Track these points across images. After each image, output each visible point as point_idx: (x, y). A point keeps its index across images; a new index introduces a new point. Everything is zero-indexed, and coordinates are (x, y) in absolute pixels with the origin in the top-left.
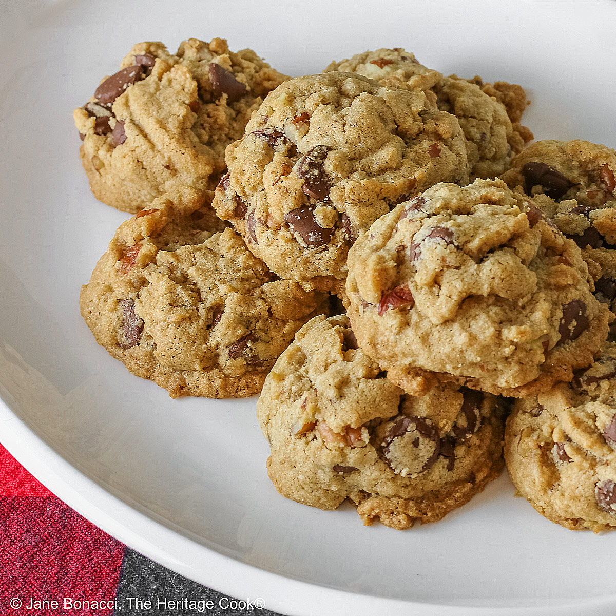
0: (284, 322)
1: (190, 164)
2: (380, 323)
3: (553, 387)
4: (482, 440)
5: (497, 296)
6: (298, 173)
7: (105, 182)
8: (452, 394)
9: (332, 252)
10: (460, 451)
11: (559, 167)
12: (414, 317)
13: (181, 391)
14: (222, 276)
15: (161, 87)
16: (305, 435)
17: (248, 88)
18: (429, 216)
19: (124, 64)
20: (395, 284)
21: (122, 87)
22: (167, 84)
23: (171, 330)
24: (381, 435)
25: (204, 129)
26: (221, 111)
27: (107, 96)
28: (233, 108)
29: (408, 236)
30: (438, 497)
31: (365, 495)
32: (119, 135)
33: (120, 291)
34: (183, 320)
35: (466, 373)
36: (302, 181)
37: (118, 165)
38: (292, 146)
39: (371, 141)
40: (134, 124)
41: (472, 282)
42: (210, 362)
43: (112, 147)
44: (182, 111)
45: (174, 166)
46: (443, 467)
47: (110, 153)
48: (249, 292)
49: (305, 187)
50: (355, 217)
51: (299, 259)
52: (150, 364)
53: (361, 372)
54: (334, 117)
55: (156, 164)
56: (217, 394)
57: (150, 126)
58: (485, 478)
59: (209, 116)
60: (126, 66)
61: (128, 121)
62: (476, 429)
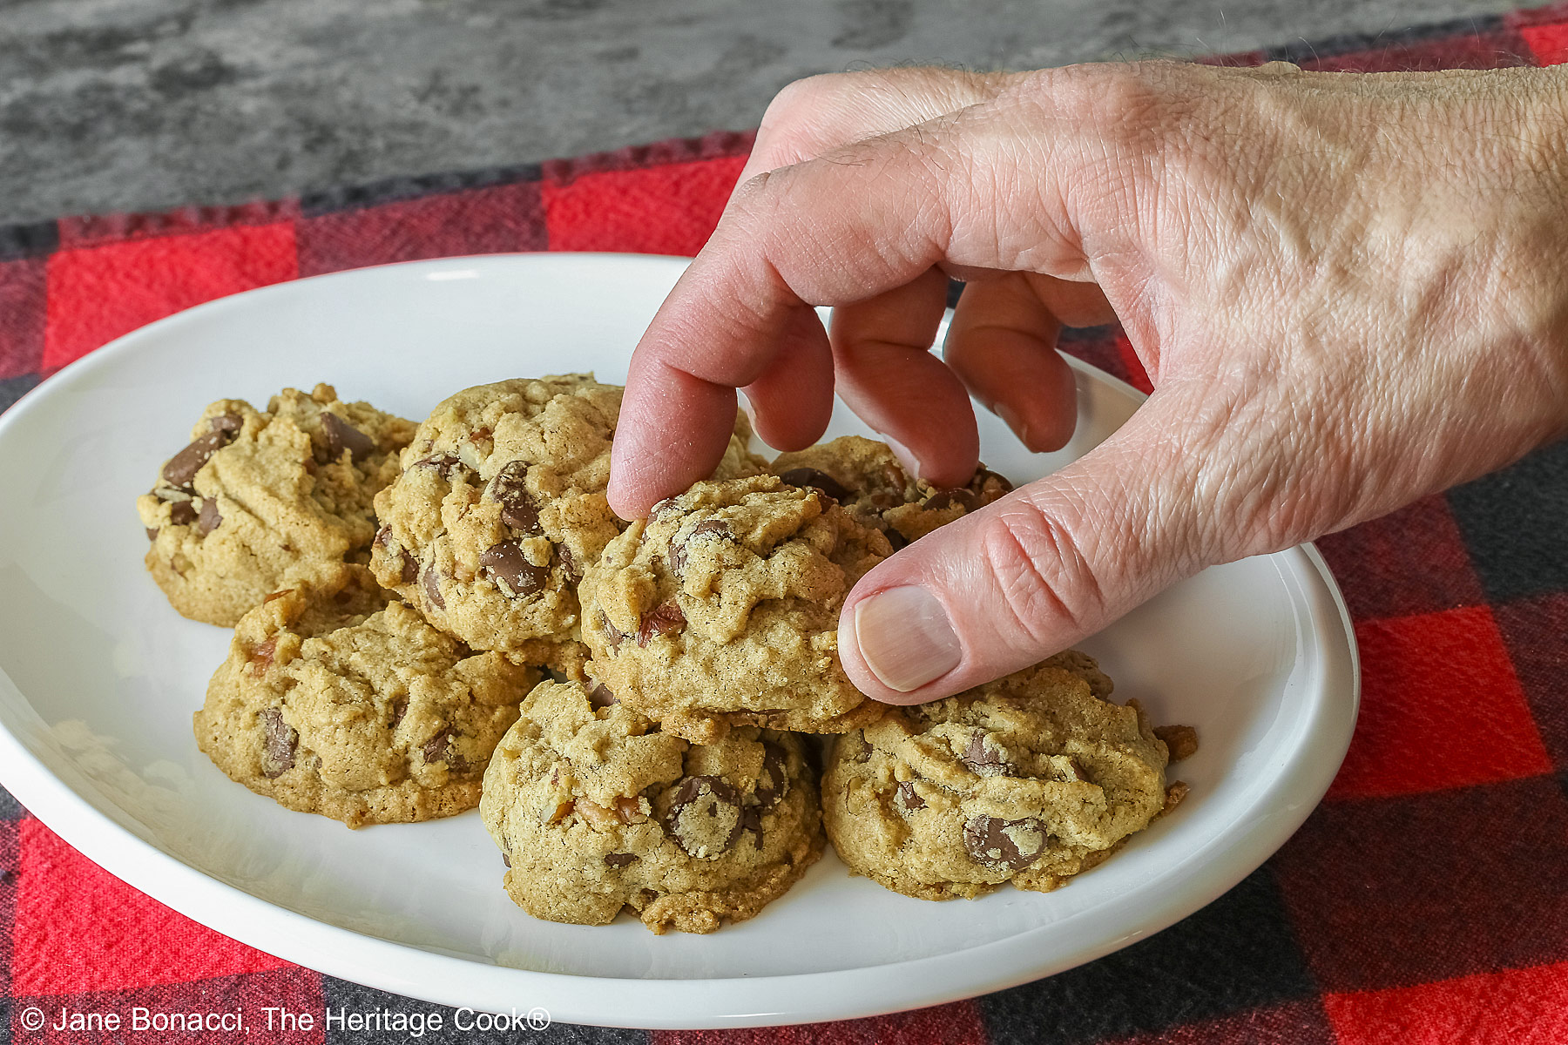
0: (493, 709)
1: (318, 539)
2: (642, 657)
3: (884, 716)
4: (794, 809)
5: (797, 598)
6: (492, 497)
7: (196, 588)
8: (750, 744)
9: (550, 599)
10: (768, 823)
11: (827, 471)
12: (689, 641)
13: (363, 819)
14: (399, 658)
15: (259, 448)
16: (559, 823)
17: (375, 442)
18: (687, 513)
19: (196, 434)
20: (656, 604)
21: (202, 457)
22: (267, 443)
23: (341, 735)
24: (665, 807)
25: (327, 495)
26: (346, 471)
27: (182, 472)
28: (358, 468)
29: (663, 541)
30: (748, 887)
31: (649, 895)
32: (210, 518)
33: (257, 698)
34: (355, 718)
35: (769, 705)
36: (501, 505)
37: (215, 556)
38: (471, 475)
39: (581, 450)
40: (231, 499)
41: (762, 581)
42: (400, 771)
43: (200, 538)
44: (297, 472)
45: (295, 546)
46: (751, 844)
47: (199, 545)
48: (438, 676)
49: (504, 513)
50: (577, 546)
51: (506, 616)
52: (314, 790)
53: (625, 728)
54: (526, 425)
55: (269, 546)
56: (414, 815)
57: (254, 496)
58: (805, 858)
59: (330, 479)
60: (199, 436)
61: (221, 495)
62: (785, 793)
